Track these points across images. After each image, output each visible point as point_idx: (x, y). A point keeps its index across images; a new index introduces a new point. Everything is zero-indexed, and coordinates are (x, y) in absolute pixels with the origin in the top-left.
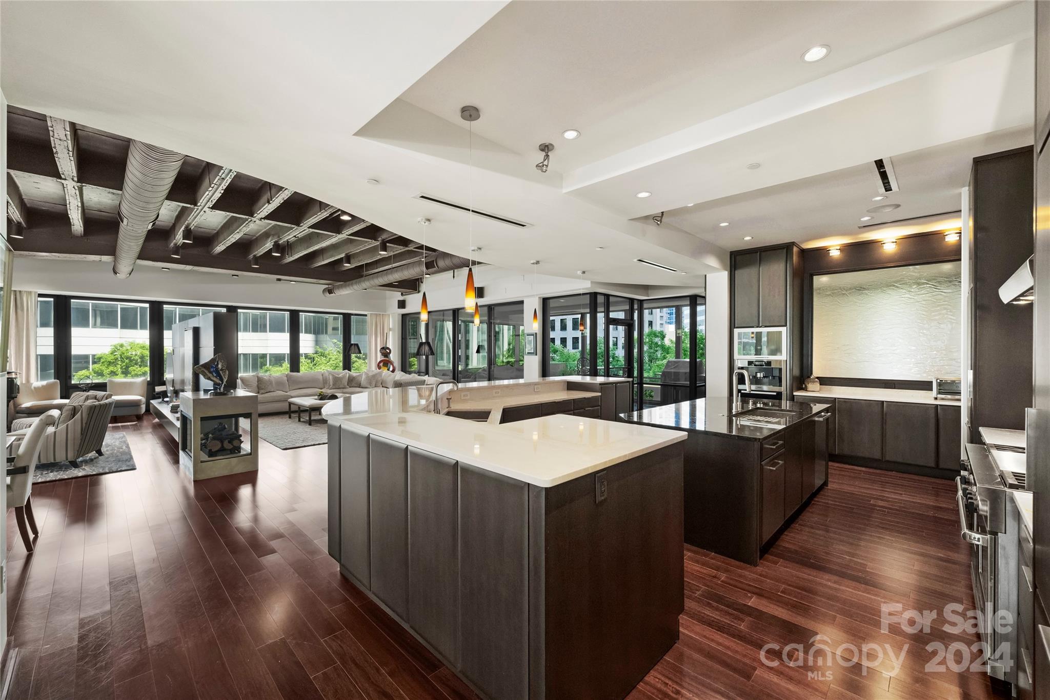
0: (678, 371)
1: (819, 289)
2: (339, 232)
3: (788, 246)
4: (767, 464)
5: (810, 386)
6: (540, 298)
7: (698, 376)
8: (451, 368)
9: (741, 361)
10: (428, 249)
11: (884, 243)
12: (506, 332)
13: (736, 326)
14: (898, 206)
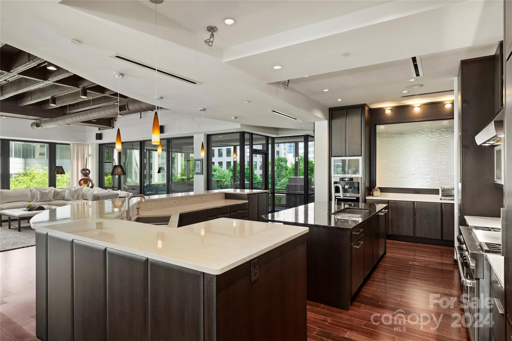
0: (296, 184)
1: (380, 133)
2: (45, 79)
3: (362, 106)
4: (354, 245)
5: (375, 193)
6: (205, 134)
7: (309, 187)
8: (139, 184)
9: (335, 178)
10: (121, 96)
11: (414, 107)
12: (179, 159)
13: (333, 156)
14: (422, 85)
